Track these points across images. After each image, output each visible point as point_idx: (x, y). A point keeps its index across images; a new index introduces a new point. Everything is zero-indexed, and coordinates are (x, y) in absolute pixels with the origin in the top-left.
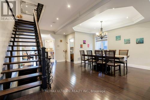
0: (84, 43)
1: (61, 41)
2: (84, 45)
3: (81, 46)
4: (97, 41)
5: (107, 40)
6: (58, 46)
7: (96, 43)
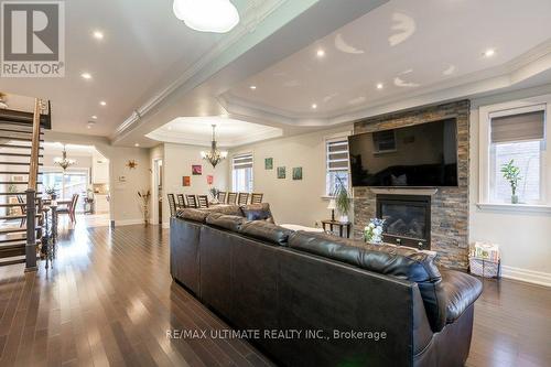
0: (195, 173)
1: (132, 165)
2: (193, 178)
3: (186, 182)
4: (236, 167)
5: (250, 166)
6: (122, 179)
7: (234, 171)
